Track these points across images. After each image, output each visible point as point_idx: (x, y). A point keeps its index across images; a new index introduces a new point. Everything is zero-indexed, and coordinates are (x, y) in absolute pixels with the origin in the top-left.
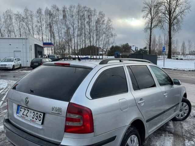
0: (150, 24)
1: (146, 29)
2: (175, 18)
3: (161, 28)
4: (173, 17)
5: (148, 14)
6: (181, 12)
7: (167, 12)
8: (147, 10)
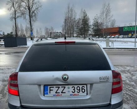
0: (14, 15)
1: (11, 19)
2: (33, 12)
3: (24, 19)
4: (32, 12)
5: (11, 7)
6: (37, 9)
7: (27, 7)
8: (11, 4)
